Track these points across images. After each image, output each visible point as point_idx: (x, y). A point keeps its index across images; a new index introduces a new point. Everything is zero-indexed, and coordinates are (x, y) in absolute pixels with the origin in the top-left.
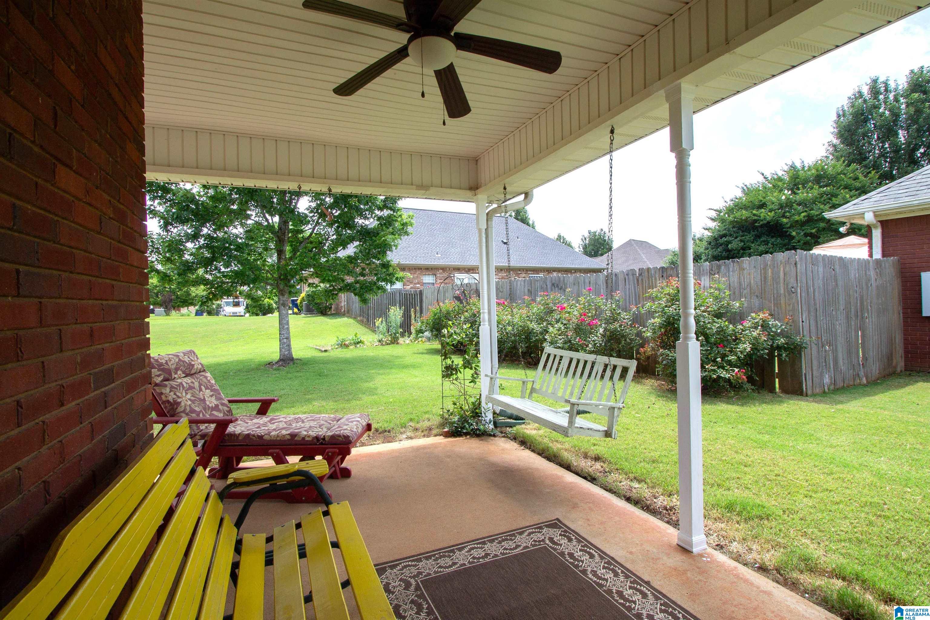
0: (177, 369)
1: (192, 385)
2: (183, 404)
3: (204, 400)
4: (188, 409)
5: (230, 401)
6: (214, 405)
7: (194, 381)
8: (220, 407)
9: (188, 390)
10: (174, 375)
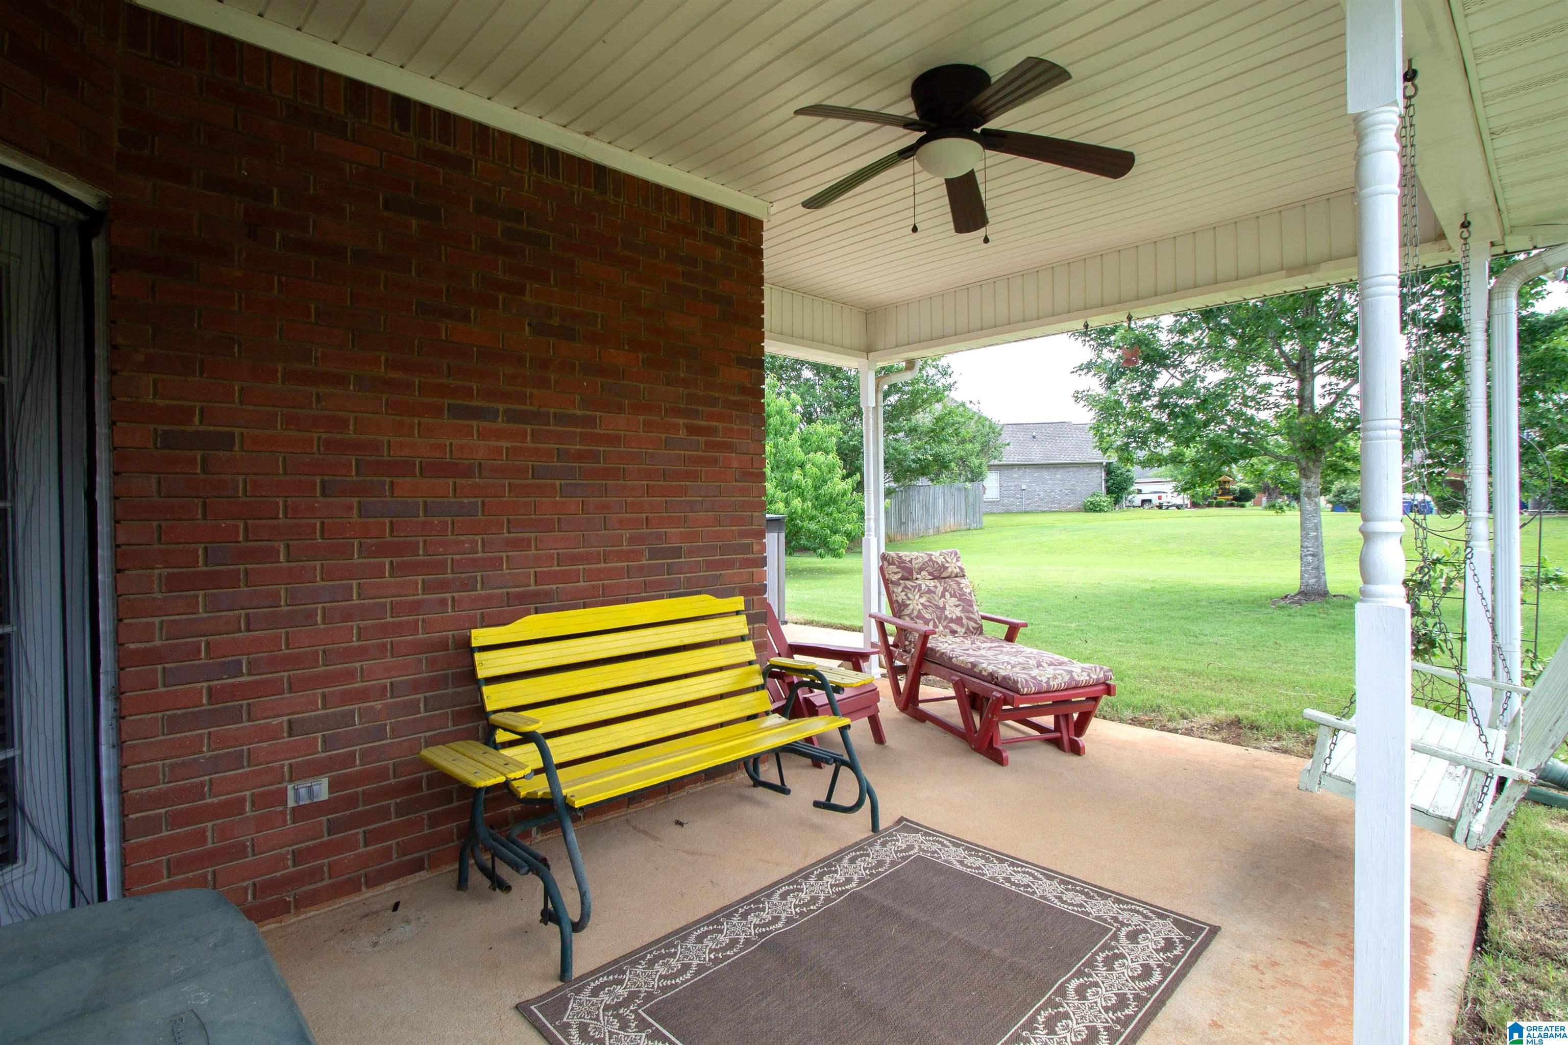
0: (921, 570)
1: (933, 589)
2: (911, 607)
3: (944, 608)
4: (915, 613)
5: (984, 618)
6: (954, 617)
7: (938, 585)
8: (965, 621)
9: (925, 593)
10: (915, 576)
